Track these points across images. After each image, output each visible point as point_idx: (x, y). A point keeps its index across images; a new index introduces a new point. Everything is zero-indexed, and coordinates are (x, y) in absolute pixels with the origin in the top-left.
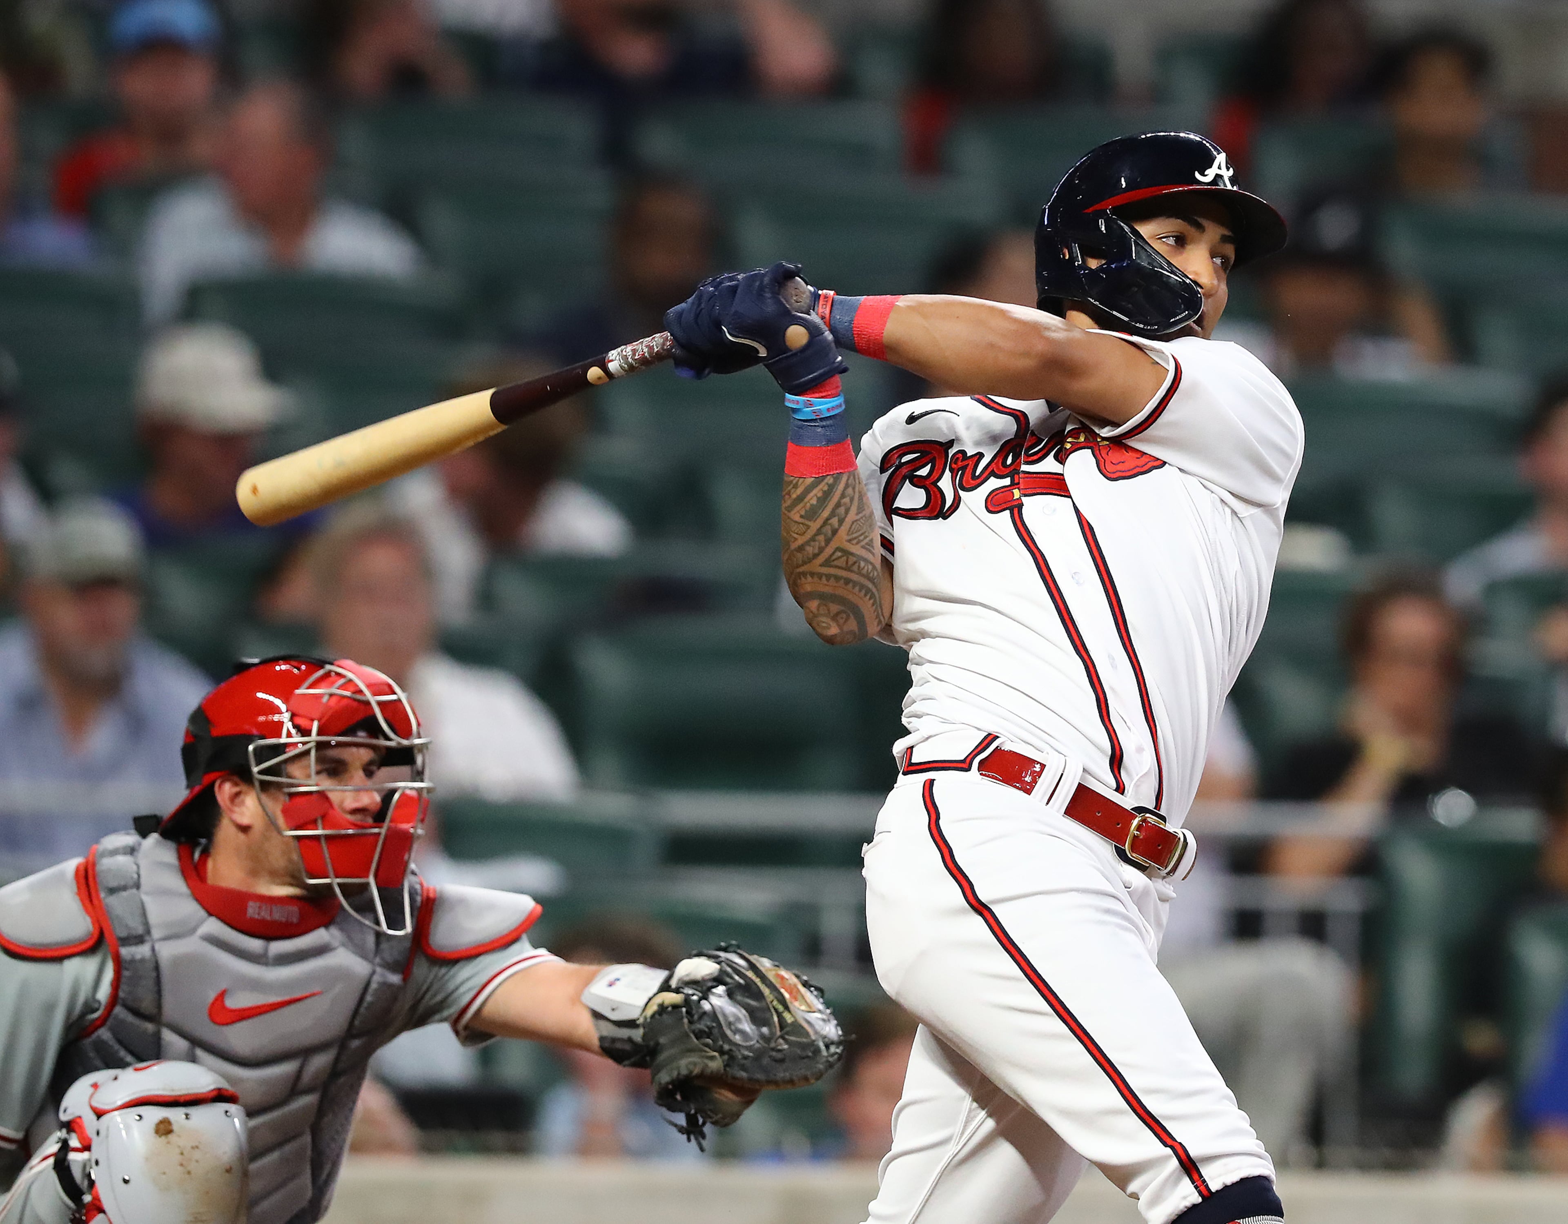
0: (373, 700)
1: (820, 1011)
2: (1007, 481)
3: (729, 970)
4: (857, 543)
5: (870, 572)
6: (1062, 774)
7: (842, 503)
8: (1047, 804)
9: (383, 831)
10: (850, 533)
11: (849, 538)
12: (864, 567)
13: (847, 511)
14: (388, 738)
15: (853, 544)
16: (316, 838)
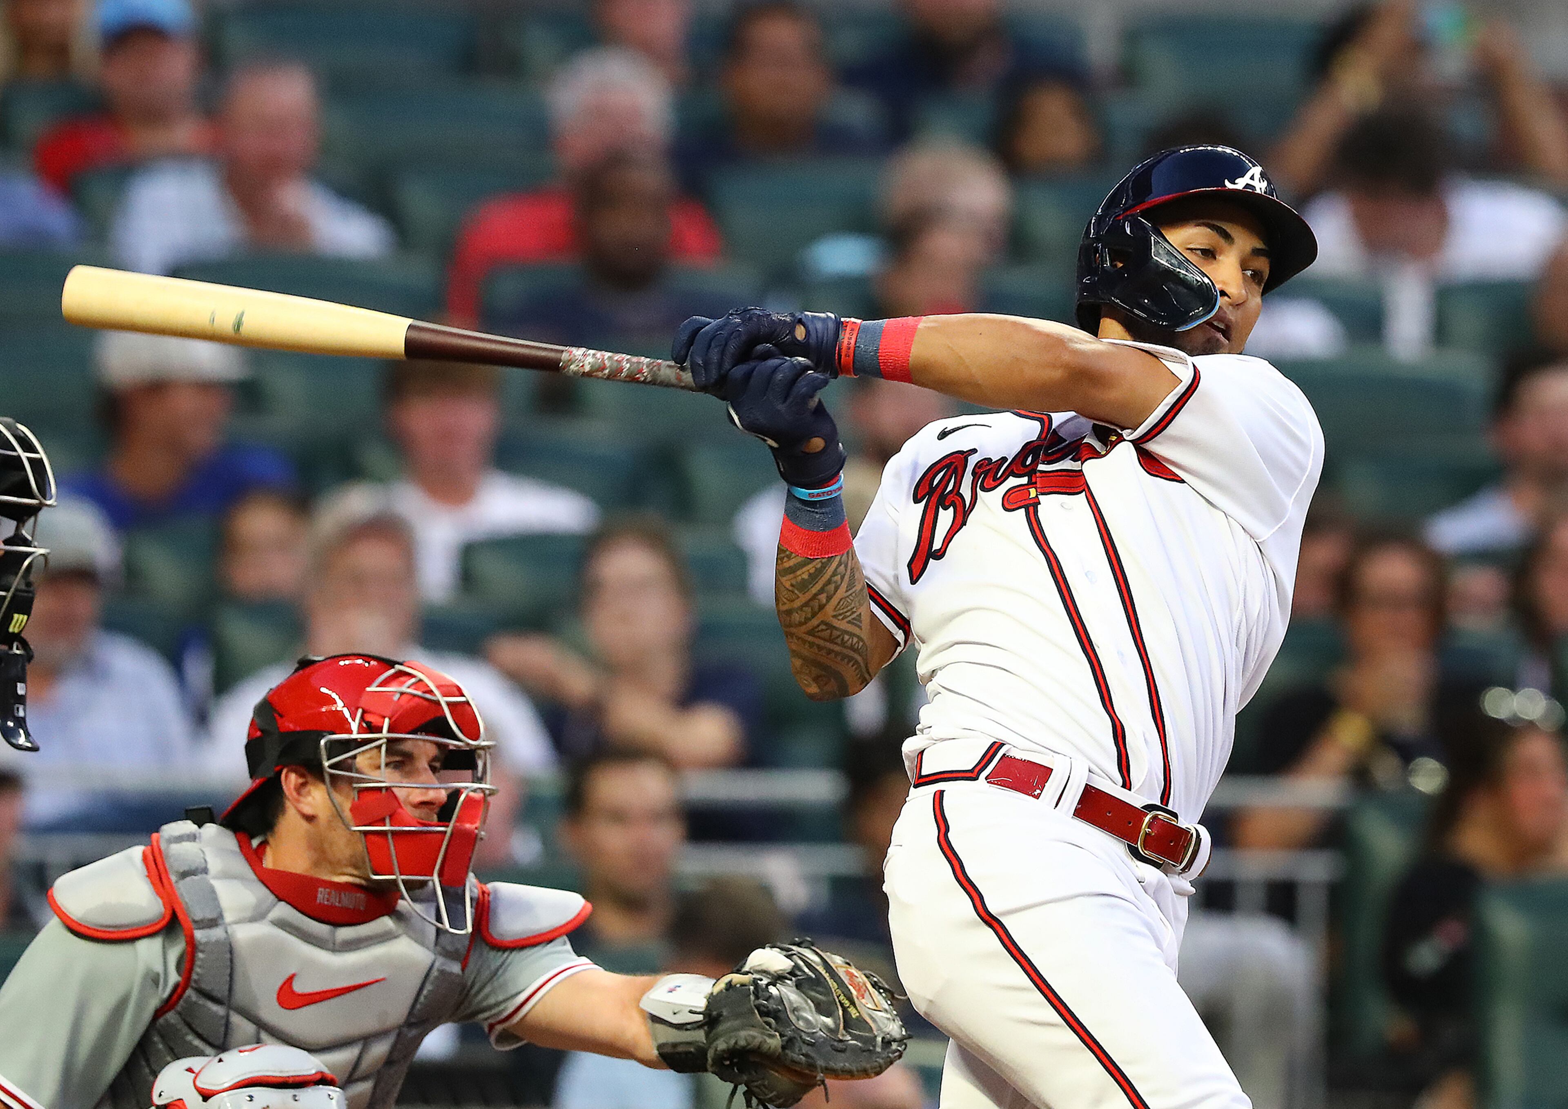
0: (443, 700)
1: (886, 1011)
2: (1024, 480)
3: (801, 963)
4: (843, 619)
5: (855, 644)
6: (1069, 776)
7: (833, 581)
8: (1056, 807)
9: (449, 830)
10: (837, 609)
11: (835, 613)
12: (848, 640)
13: (837, 589)
14: (456, 738)
15: (839, 620)
16: (383, 834)
